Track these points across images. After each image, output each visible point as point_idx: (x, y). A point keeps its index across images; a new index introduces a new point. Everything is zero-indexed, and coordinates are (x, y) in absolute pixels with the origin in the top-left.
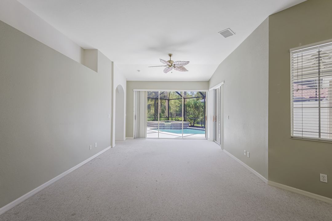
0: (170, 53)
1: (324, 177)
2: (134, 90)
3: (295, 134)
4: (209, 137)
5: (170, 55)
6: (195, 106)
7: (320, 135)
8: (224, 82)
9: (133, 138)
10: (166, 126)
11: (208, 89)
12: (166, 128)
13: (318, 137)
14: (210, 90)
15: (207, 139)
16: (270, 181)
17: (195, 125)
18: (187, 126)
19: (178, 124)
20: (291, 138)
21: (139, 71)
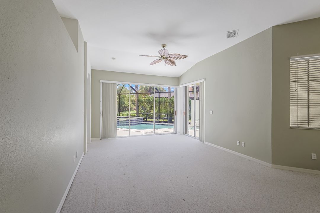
0: (165, 43)
1: (314, 156)
2: (101, 81)
3: (292, 125)
4: (178, 130)
5: (164, 46)
6: (148, 101)
7: (308, 125)
8: (205, 80)
9: (99, 139)
10: (121, 122)
11: (178, 85)
12: (121, 124)
13: (307, 126)
14: (181, 86)
15: (176, 133)
16: (273, 165)
17: (148, 120)
18: (142, 122)
19: (134, 120)
20: (290, 128)
21: (114, 58)
